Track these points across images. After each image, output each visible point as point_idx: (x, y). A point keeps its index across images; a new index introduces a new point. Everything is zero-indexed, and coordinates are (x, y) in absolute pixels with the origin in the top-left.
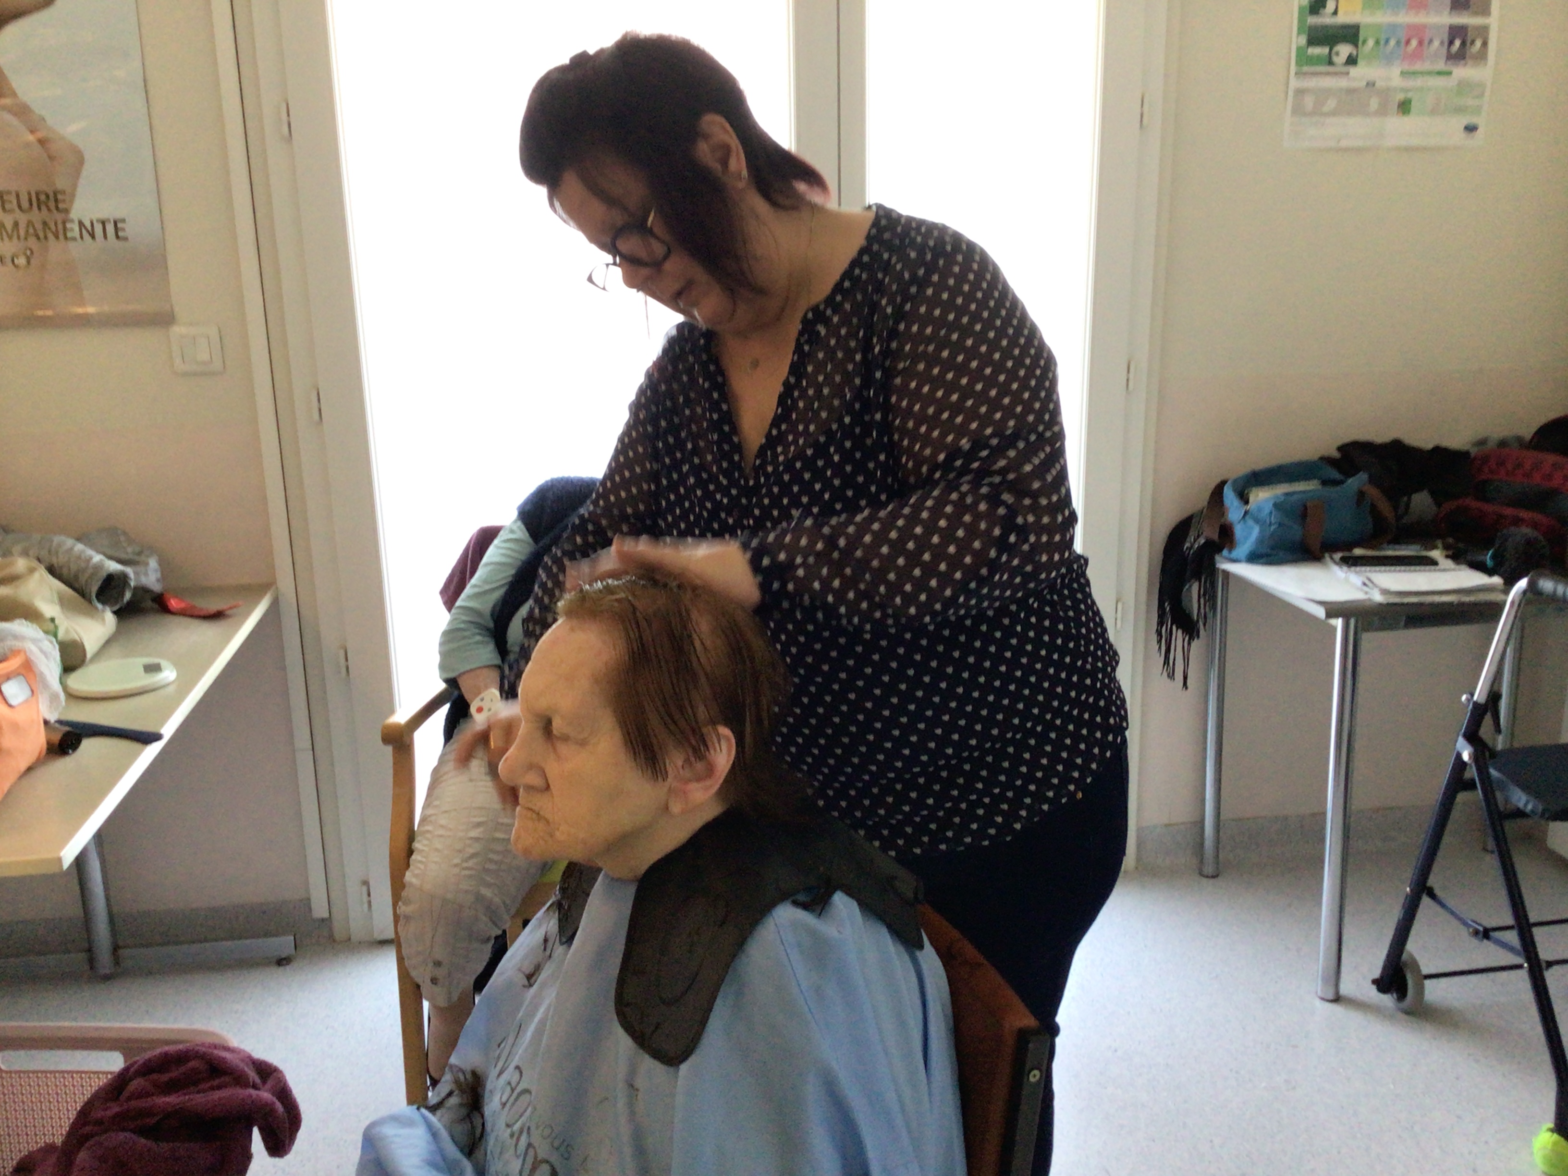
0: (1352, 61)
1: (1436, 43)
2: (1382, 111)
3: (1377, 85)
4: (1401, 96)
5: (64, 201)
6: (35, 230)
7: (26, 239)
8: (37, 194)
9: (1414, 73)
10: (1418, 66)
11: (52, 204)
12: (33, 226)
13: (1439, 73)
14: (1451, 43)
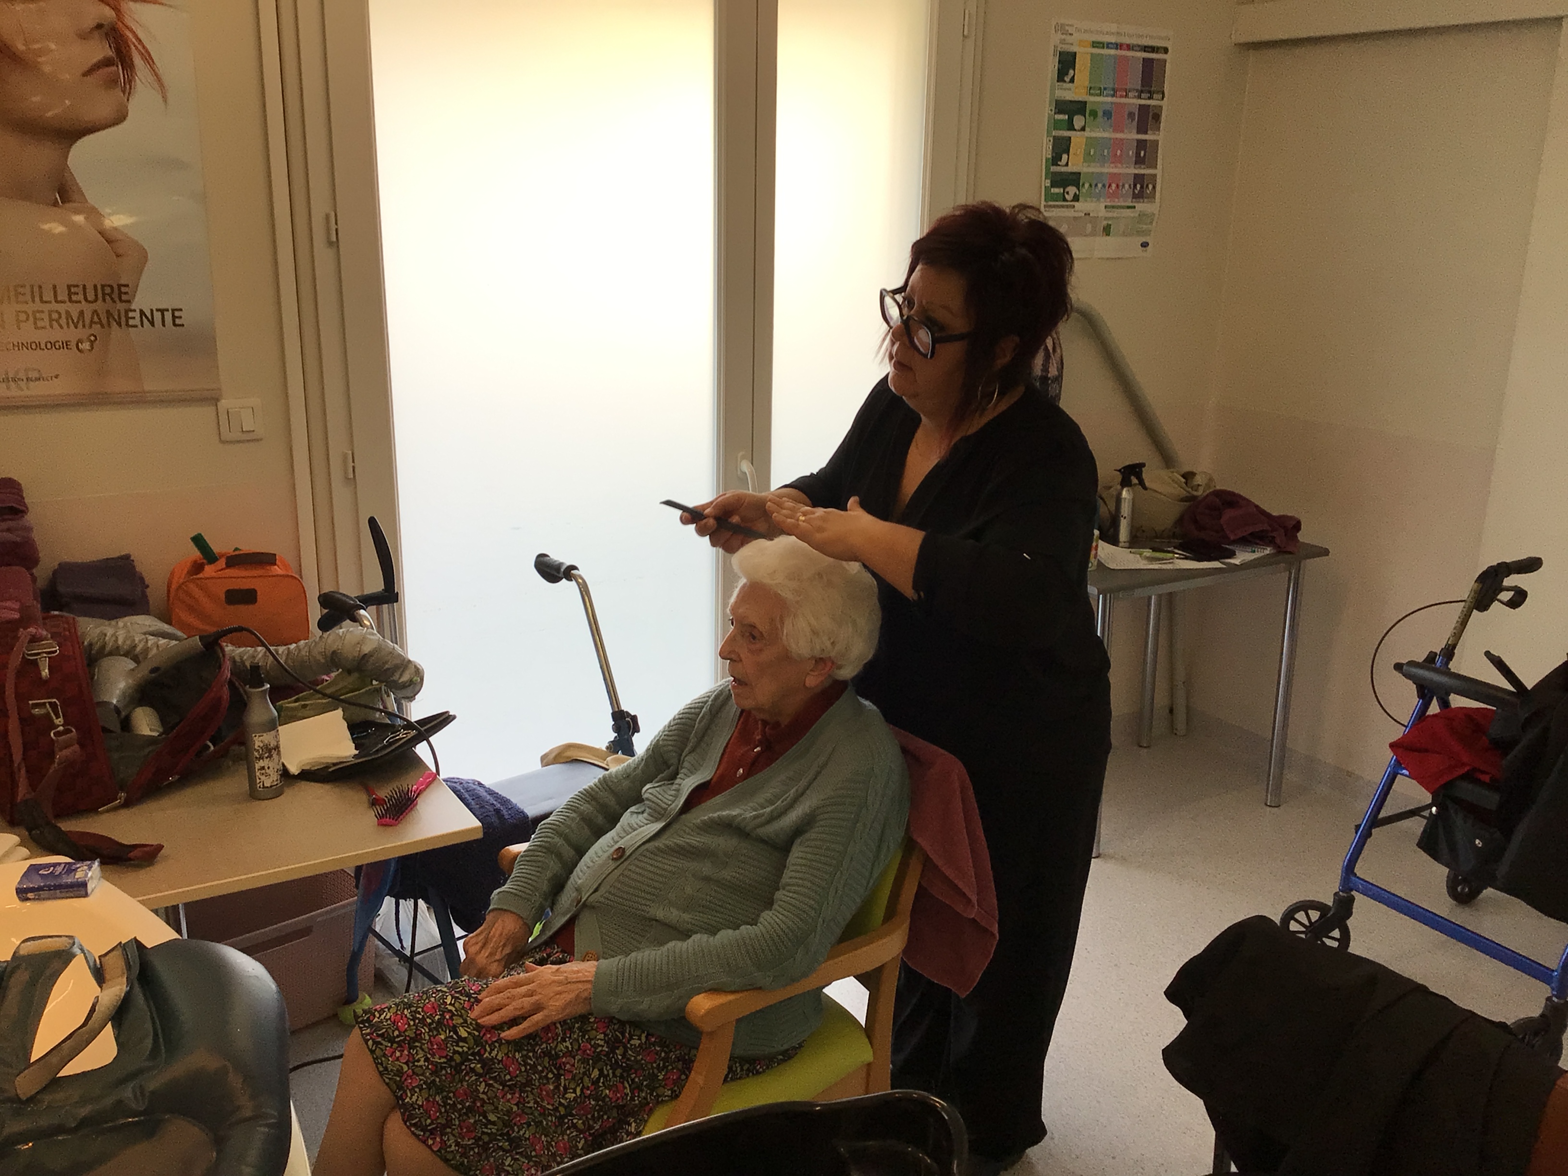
0: (1076, 198)
1: (1127, 186)
2: (1093, 234)
3: (1091, 215)
4: (1105, 223)
5: (126, 293)
6: (100, 319)
7: (91, 327)
8: (103, 286)
9: (1113, 207)
10: (1117, 203)
11: (115, 296)
12: (98, 315)
13: (1129, 207)
14: (1135, 186)
